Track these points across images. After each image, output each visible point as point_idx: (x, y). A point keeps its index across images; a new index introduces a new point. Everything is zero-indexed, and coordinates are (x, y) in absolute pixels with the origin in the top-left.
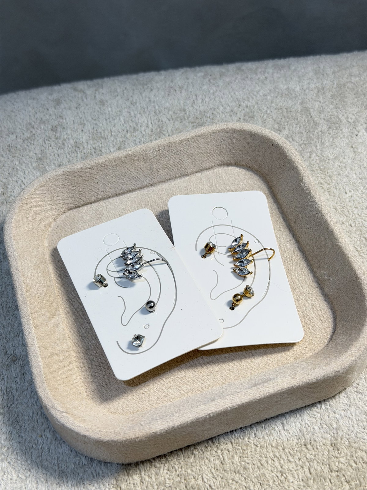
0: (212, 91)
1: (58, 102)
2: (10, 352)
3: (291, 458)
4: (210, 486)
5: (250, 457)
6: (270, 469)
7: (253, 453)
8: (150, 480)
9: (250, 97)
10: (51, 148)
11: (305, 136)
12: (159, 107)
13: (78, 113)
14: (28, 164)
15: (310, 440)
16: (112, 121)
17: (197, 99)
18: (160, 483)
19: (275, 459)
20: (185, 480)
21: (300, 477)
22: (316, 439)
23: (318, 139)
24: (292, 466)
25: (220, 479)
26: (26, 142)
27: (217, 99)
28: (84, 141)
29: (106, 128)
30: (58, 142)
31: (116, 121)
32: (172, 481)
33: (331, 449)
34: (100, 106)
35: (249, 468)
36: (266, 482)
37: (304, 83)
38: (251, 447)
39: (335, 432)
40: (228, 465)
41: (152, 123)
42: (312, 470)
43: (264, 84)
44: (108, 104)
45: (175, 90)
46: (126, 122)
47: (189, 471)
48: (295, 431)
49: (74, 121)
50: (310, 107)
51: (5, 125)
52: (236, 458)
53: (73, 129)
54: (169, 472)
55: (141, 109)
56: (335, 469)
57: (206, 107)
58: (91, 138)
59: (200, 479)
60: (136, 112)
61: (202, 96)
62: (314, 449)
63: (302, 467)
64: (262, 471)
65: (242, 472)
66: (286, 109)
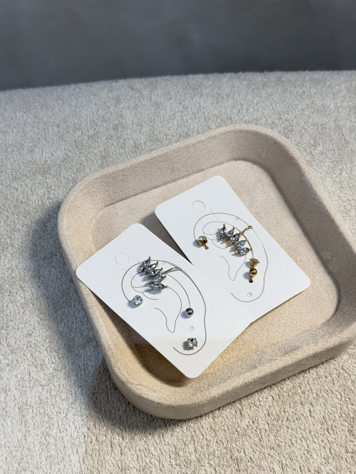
0: (255, 102)
1: (118, 101)
2: (85, 333)
3: (315, 440)
4: (250, 458)
5: (283, 437)
6: (298, 447)
7: (285, 434)
8: (202, 450)
9: (289, 110)
10: (113, 147)
11: (337, 154)
12: (208, 113)
13: (136, 114)
14: (94, 161)
15: (332, 426)
16: (167, 125)
17: (242, 108)
18: (210, 453)
19: (303, 440)
20: (231, 451)
21: (323, 455)
22: (337, 426)
23: (348, 157)
24: (316, 446)
25: (258, 453)
26: (91, 139)
27: (260, 110)
28: (142, 143)
29: (162, 130)
30: (119, 141)
31: (170, 125)
32: (220, 452)
33: (348, 434)
34: (155, 108)
35: (282, 446)
36: (295, 458)
37: (338, 100)
38: (284, 429)
39: (352, 421)
40: (265, 442)
41: (202, 129)
42: (332, 451)
43: (303, 98)
44: (163, 107)
45: (223, 98)
46: (179, 127)
47: (234, 445)
48: (319, 417)
49: (132, 121)
50: (342, 125)
51: (71, 120)
52: (272, 437)
53: (132, 130)
54: (217, 444)
55: (192, 114)
56: (350, 451)
57: (251, 117)
58: (148, 140)
59: (243, 452)
60: (188, 117)
61: (247, 105)
62: (334, 433)
63: (324, 448)
64: (292, 449)
65: (276, 449)
66: (321, 125)
